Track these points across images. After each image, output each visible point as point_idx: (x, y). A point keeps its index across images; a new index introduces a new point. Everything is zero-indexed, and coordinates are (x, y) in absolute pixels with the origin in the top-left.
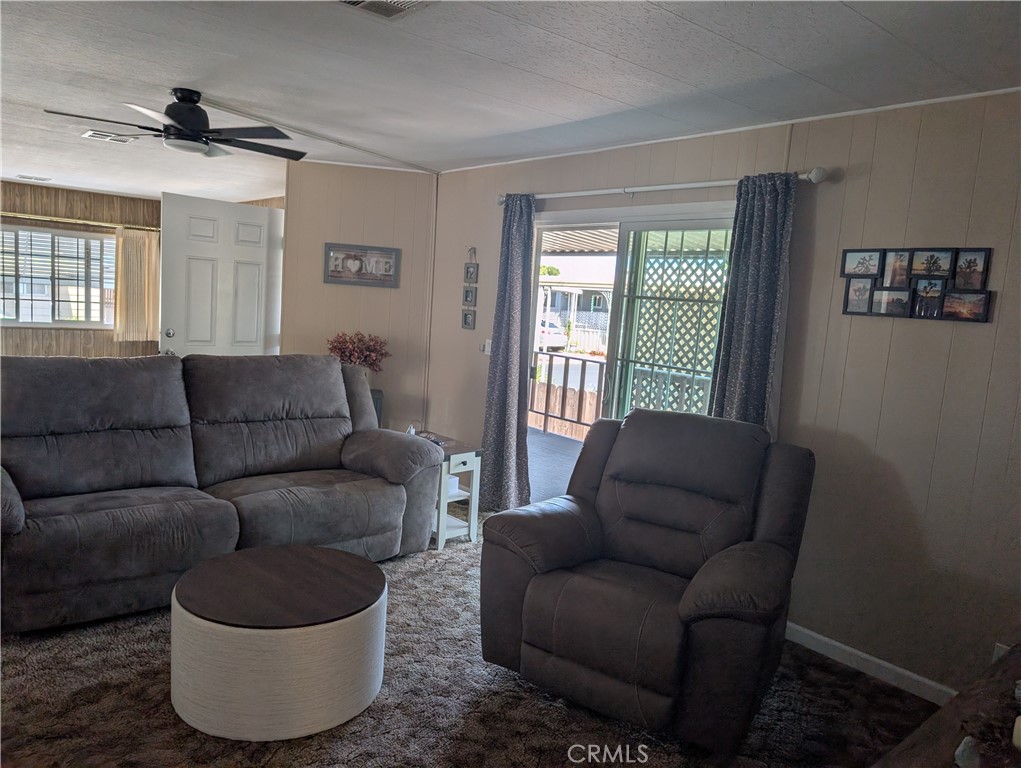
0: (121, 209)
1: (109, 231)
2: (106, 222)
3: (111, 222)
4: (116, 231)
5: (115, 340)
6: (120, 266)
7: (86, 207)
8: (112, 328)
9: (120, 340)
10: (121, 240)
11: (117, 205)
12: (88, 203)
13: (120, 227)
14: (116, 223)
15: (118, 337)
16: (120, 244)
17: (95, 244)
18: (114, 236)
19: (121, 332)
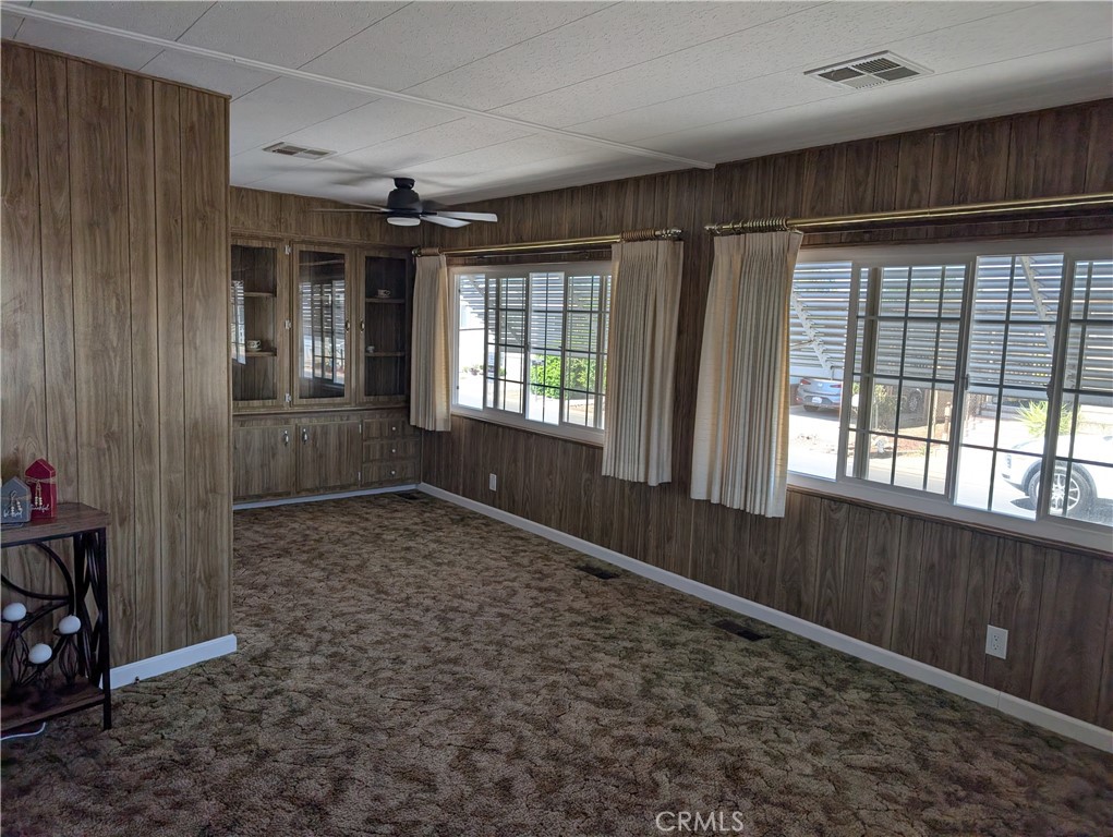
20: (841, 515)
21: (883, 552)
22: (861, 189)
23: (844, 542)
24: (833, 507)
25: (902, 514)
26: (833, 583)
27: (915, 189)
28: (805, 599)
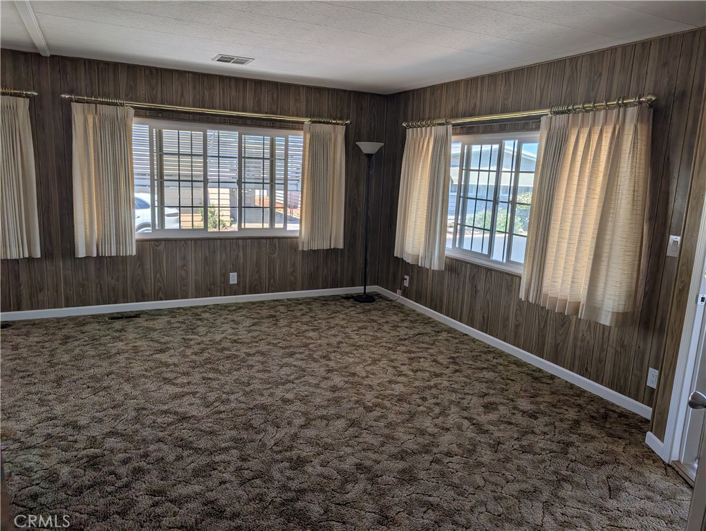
0: (307, 102)
1: (296, 126)
2: (293, 116)
3: (297, 116)
4: (304, 127)
5: (300, 249)
6: (306, 167)
7: (273, 100)
8: (298, 235)
9: (305, 249)
10: (308, 136)
11: (303, 97)
12: (275, 96)
13: (306, 120)
14: (302, 116)
15: (304, 246)
16: (308, 141)
17: (280, 141)
18: (302, 133)
19: (306, 241)
20: (161, 247)
21: (184, 258)
22: (155, 91)
23: (164, 259)
24: (157, 244)
25: (191, 240)
26: (161, 280)
27: (182, 95)
28: (146, 292)
